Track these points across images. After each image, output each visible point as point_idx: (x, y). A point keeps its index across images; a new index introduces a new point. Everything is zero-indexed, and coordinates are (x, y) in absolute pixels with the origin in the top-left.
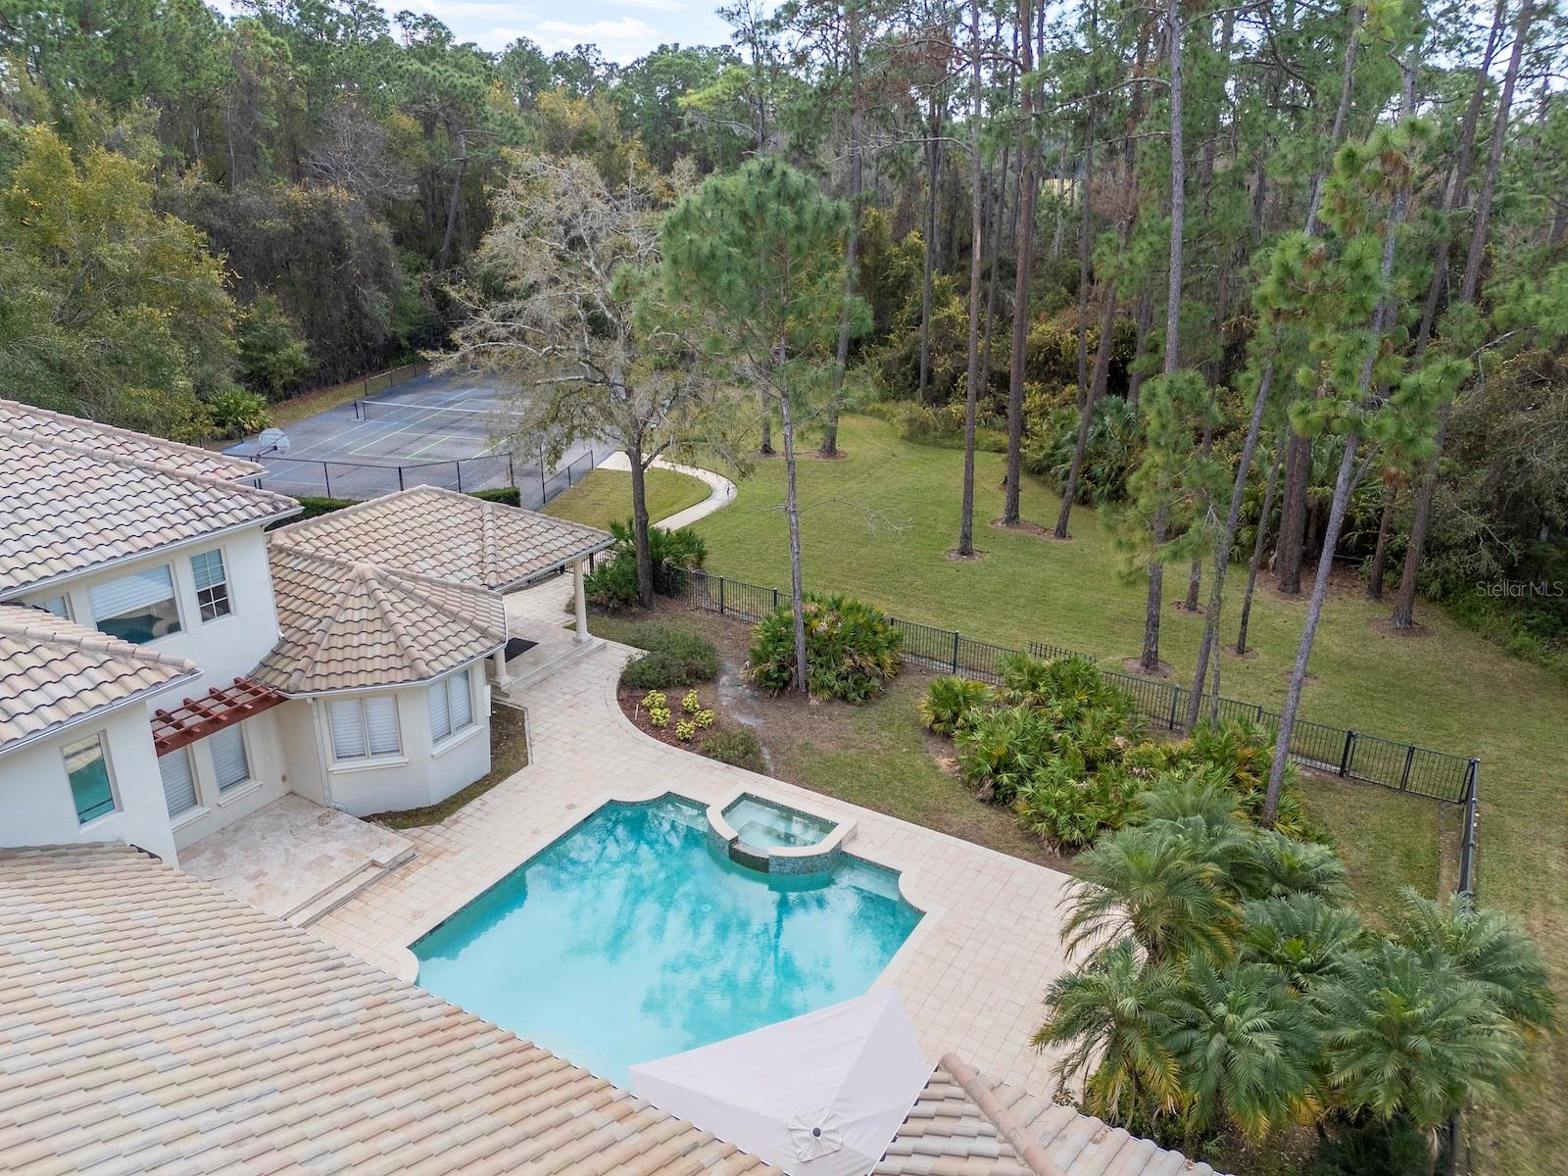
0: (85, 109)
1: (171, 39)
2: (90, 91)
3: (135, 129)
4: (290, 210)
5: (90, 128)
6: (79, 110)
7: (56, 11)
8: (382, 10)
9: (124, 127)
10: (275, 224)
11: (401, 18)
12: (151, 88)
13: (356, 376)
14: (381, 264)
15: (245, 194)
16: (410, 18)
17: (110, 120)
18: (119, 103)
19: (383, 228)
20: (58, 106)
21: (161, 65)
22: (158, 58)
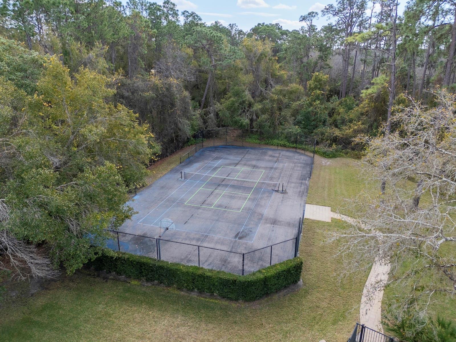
0: (75, 46)
1: (110, 17)
2: (77, 39)
3: (97, 55)
4: (155, 88)
5: (77, 55)
6: (72, 47)
7: (66, 4)
8: (178, 10)
9: (92, 54)
10: (149, 94)
11: (183, 13)
12: (102, 38)
13: (173, 152)
14: (186, 108)
15: (137, 81)
16: (187, 13)
17: (86, 51)
18: (90, 45)
19: (186, 93)
20: (64, 45)
21: (106, 28)
22: (105, 25)
